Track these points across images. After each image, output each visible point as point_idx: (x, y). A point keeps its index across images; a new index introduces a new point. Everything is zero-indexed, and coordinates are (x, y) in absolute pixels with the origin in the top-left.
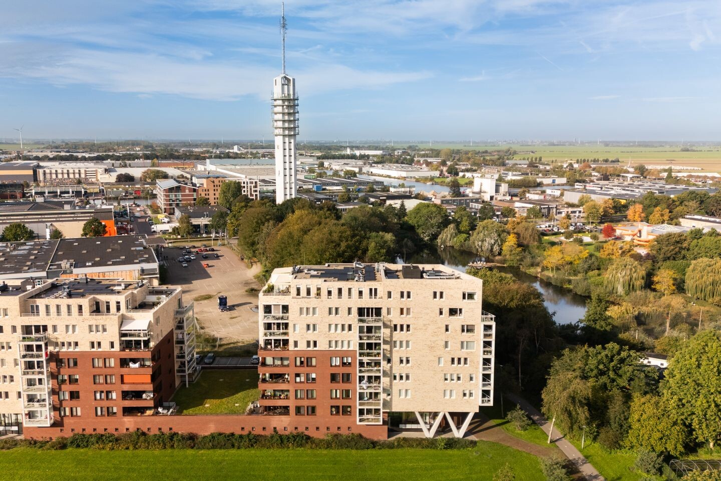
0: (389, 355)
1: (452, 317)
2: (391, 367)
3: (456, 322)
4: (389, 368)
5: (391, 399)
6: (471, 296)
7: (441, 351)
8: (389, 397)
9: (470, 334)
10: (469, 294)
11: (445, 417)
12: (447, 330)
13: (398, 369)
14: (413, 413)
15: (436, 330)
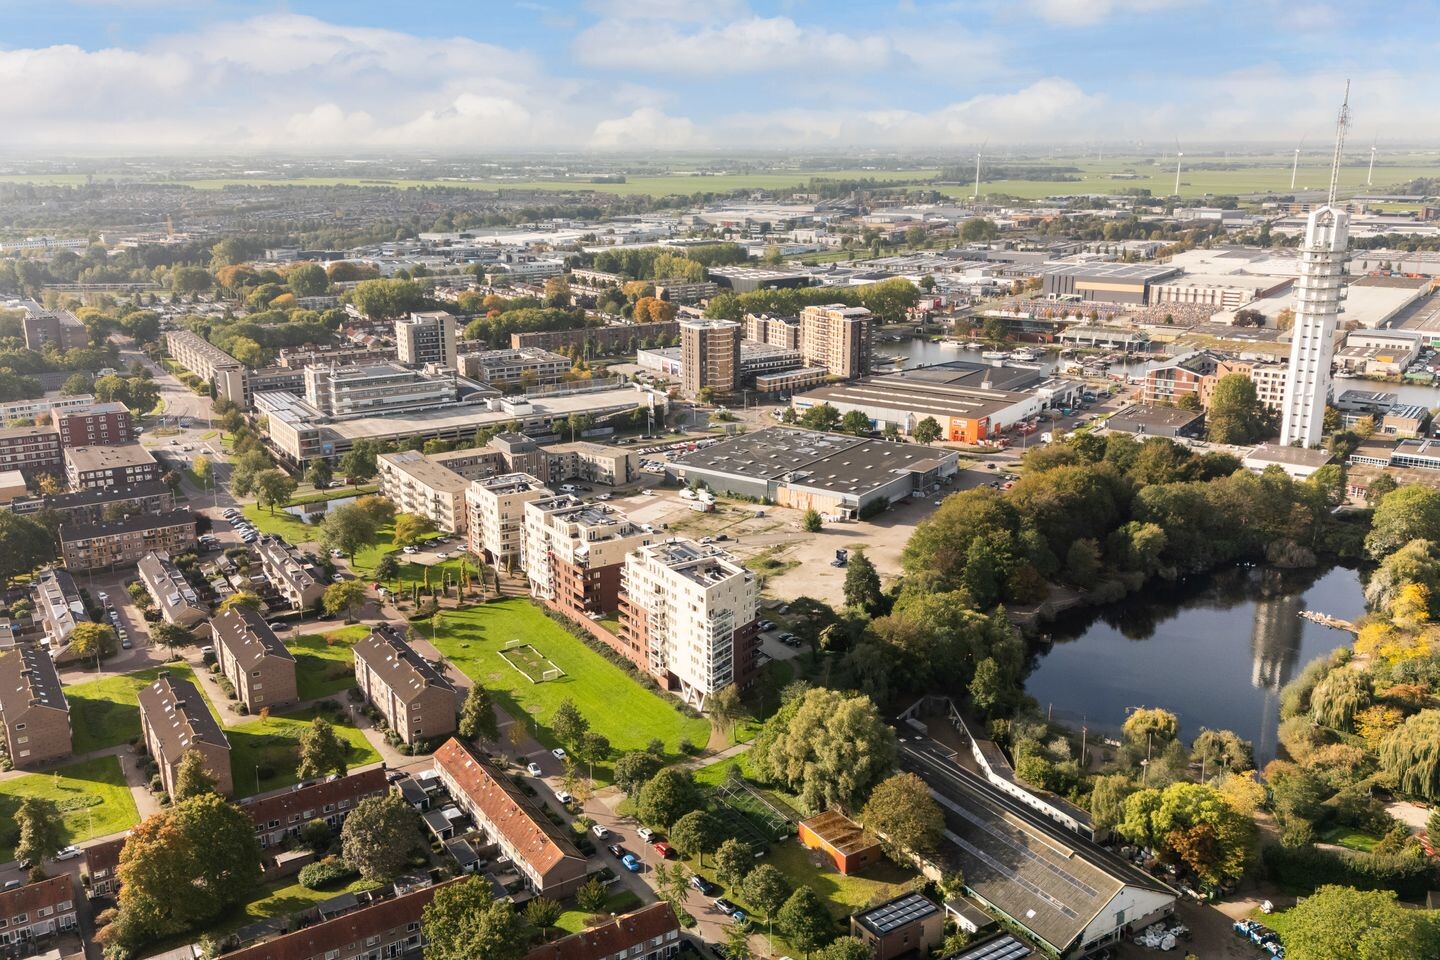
5: (670, 660)
8: (668, 660)
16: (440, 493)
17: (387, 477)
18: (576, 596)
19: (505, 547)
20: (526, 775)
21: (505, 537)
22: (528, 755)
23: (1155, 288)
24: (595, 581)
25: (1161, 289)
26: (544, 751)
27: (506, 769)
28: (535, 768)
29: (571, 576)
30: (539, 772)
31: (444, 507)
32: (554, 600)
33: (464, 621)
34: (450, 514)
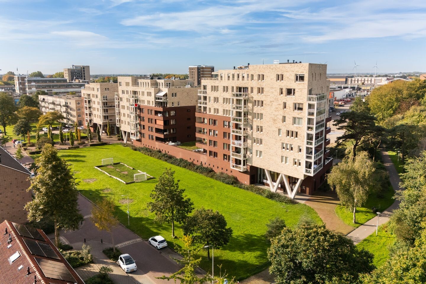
0: (251, 124)
1: (289, 96)
2: (252, 133)
3: (291, 100)
4: (251, 133)
5: (252, 156)
6: (302, 78)
7: (280, 125)
8: (251, 155)
9: (300, 111)
10: (300, 77)
11: (282, 178)
12: (285, 107)
13: (256, 135)
14: (264, 170)
15: (277, 107)
16: (68, 101)
17: (43, 104)
18: (158, 130)
19: (105, 117)
20: (116, 271)
21: (105, 111)
22: (119, 246)
23: (350, 79)
24: (171, 117)
25: (352, 79)
26: (139, 240)
27: (88, 265)
28: (128, 261)
29: (153, 116)
30: (133, 266)
31: (71, 109)
32: (139, 140)
33: (72, 154)
34: (74, 113)
